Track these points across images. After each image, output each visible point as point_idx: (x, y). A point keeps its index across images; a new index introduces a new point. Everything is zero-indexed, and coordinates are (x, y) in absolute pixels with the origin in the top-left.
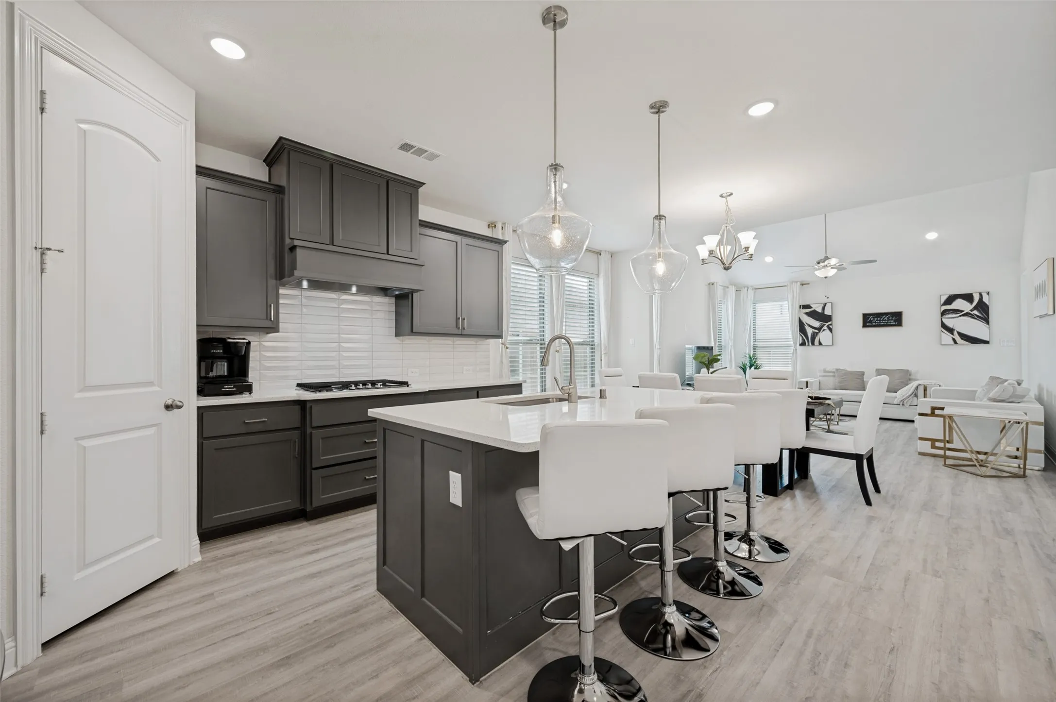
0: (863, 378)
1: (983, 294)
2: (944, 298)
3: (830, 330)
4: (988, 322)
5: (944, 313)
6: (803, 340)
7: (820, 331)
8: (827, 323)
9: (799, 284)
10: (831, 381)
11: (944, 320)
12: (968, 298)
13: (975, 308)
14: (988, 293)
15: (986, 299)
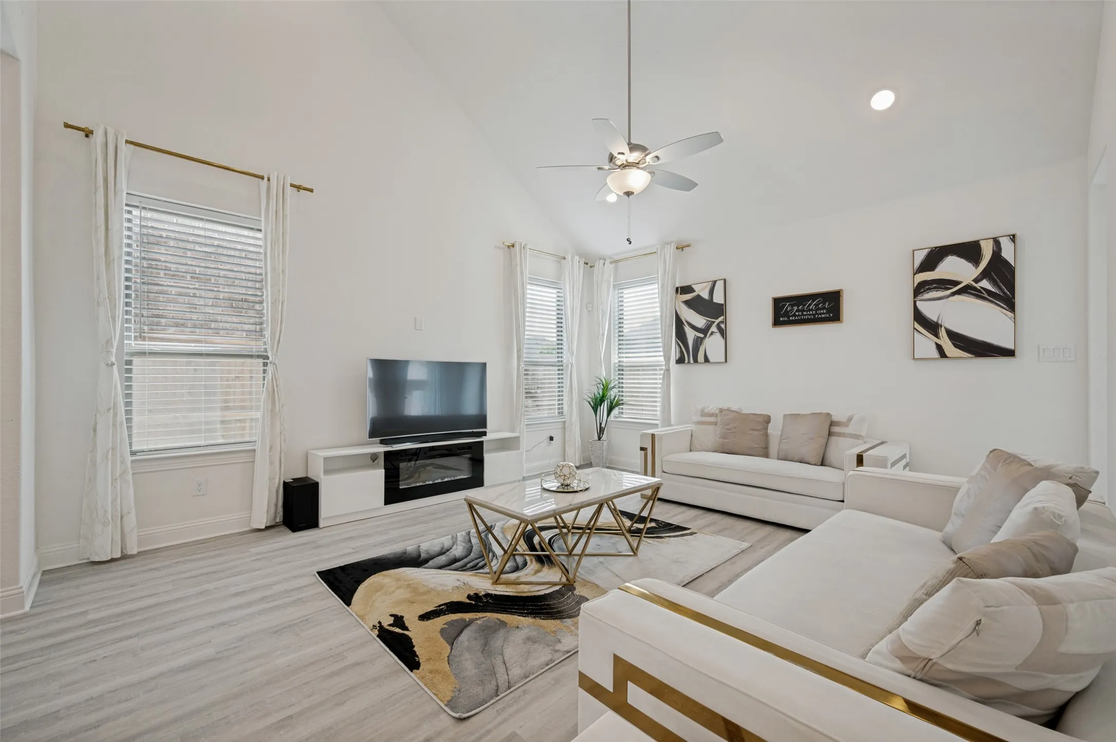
0: (766, 429)
1: (1001, 240)
2: (920, 256)
3: (723, 333)
4: (1011, 306)
5: (920, 289)
6: (681, 352)
7: (705, 336)
8: (717, 319)
9: (673, 246)
10: (711, 435)
11: (921, 306)
12: (970, 251)
13: (985, 275)
14: (1013, 238)
15: (1007, 253)
